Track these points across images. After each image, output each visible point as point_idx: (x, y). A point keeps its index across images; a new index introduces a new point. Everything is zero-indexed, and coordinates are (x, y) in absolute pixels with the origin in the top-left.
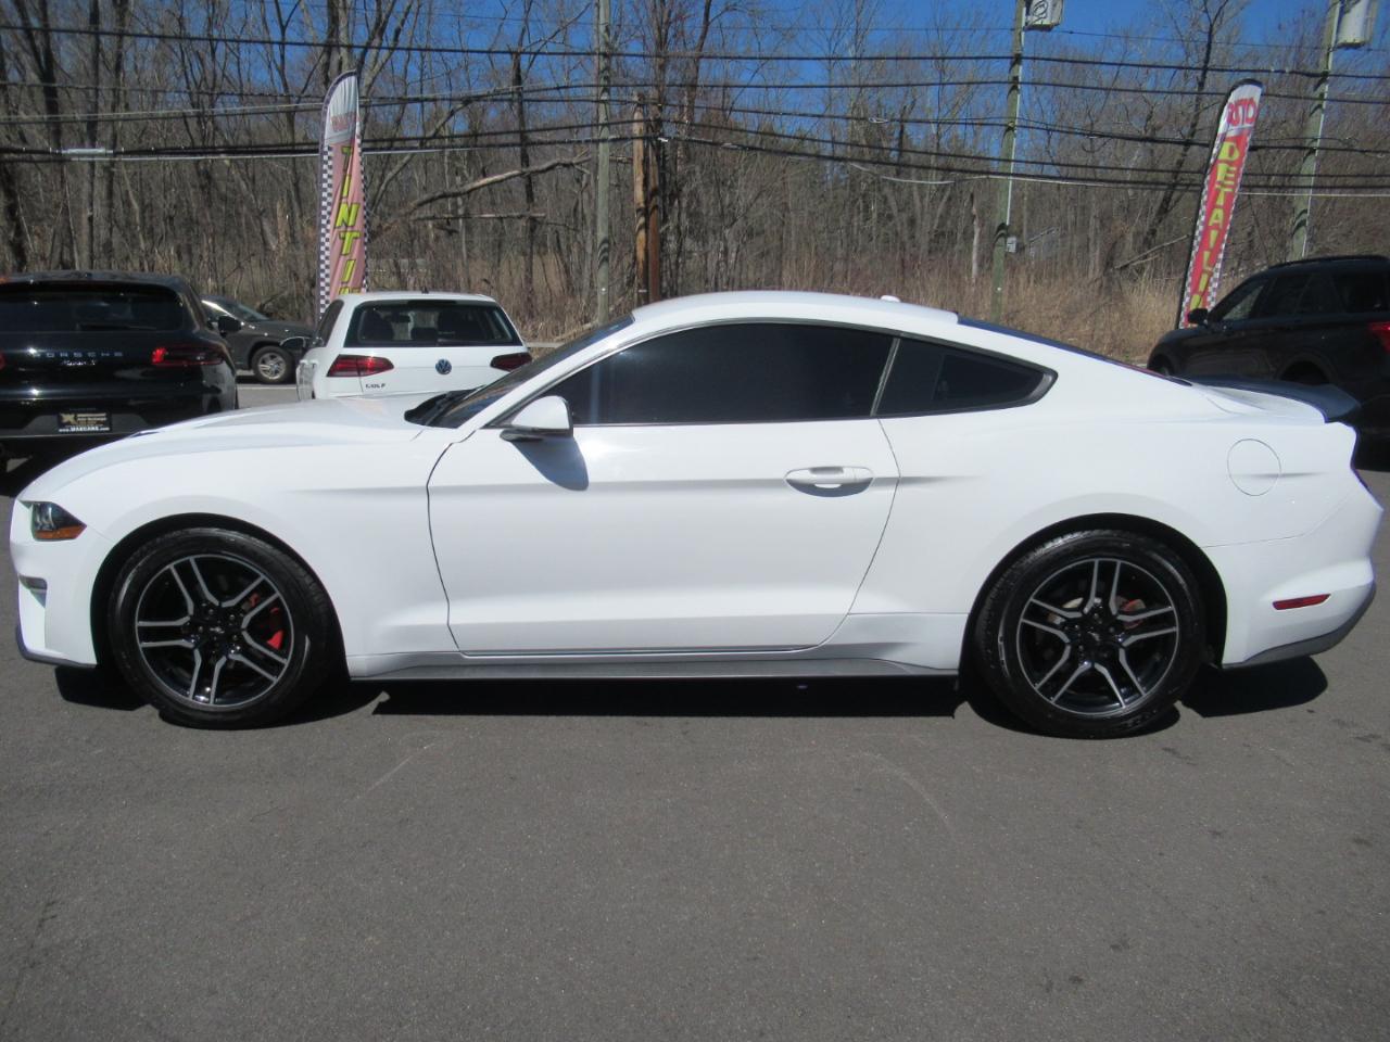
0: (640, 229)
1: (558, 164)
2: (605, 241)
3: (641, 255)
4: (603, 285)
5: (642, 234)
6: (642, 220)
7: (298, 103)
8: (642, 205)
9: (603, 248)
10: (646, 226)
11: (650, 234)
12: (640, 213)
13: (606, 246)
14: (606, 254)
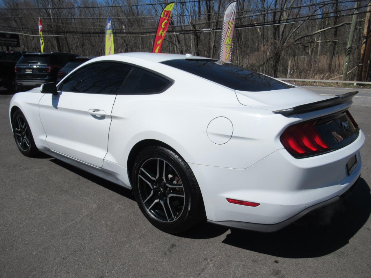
0: (364, 43)
1: (345, 24)
2: (350, 48)
3: (362, 52)
4: (346, 62)
5: (364, 45)
6: (365, 40)
7: (267, 11)
8: (366, 35)
9: (348, 50)
10: (366, 42)
11: (367, 45)
12: (364, 38)
13: (350, 49)
14: (349, 52)
